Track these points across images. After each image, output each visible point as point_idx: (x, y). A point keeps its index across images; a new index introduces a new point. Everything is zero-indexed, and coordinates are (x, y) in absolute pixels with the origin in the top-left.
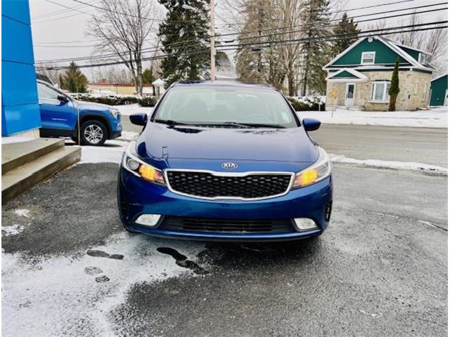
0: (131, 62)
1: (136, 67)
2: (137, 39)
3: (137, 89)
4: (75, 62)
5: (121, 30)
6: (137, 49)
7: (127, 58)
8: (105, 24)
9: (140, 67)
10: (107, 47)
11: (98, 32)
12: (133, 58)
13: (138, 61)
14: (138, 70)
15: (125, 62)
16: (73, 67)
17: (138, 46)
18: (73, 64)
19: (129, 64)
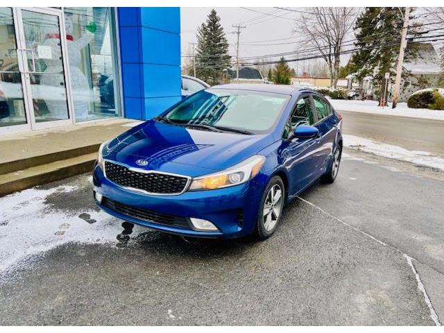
0: (329, 55)
1: (333, 61)
2: (339, 34)
3: (332, 82)
4: (284, 57)
5: (325, 25)
6: (337, 43)
7: (326, 52)
8: (311, 21)
9: (338, 61)
10: (310, 43)
11: (304, 28)
12: (333, 52)
13: (337, 55)
14: (335, 64)
15: (324, 56)
16: (283, 62)
17: (339, 40)
18: (282, 59)
19: (328, 58)
